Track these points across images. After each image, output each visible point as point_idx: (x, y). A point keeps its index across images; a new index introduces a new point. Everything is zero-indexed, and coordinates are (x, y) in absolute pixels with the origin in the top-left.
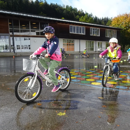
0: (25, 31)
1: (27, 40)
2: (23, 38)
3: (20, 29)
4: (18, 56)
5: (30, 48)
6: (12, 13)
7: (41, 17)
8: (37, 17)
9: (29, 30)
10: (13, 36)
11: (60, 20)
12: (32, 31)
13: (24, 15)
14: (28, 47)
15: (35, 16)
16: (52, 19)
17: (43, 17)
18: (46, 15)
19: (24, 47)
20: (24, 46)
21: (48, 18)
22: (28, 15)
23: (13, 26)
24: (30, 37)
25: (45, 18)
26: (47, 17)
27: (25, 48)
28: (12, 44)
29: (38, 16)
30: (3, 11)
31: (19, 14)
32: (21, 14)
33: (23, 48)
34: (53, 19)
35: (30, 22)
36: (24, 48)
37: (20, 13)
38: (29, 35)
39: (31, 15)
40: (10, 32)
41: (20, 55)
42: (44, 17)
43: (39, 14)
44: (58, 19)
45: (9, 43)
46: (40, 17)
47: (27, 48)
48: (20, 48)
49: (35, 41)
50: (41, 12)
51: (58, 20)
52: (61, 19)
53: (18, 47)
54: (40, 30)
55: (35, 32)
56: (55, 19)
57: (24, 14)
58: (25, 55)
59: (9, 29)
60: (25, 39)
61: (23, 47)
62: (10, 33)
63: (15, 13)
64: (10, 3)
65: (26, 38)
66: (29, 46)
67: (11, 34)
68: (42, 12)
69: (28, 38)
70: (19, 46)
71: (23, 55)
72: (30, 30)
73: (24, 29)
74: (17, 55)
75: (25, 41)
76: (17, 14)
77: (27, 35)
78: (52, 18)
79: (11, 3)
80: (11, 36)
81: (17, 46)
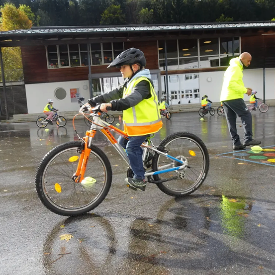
0: (187, 61)
1: (191, 78)
2: (184, 76)
3: (178, 58)
4: (174, 113)
5: (196, 96)
6: (165, 28)
7: (223, 26)
8: (215, 27)
9: (197, 58)
10: (166, 73)
11: (270, 24)
12: (202, 59)
13: (188, 27)
14: (193, 93)
15: (210, 26)
16: (247, 25)
17: (227, 26)
18: (232, 19)
19: (185, 94)
20: (185, 92)
21: (239, 26)
22: (196, 27)
23: (166, 54)
24: (198, 72)
25: (231, 26)
26: (235, 24)
27: (187, 95)
28: (163, 90)
29: (216, 24)
30: (148, 26)
31: (178, 28)
32: (182, 27)
33: (183, 96)
34: (251, 25)
35: (198, 39)
36: (185, 96)
37: (178, 26)
38: (196, 68)
39: (201, 25)
40: (161, 66)
41: (178, 110)
42: (229, 24)
43: (217, 20)
44: (264, 23)
45: (157, 87)
46: (219, 26)
47: (191, 95)
48: (176, 96)
49: (209, 80)
50: (221, 16)
51: (262, 25)
52: (271, 22)
53: (174, 95)
54: (220, 55)
55: (208, 59)
56: (255, 25)
57: (187, 25)
58: (188, 110)
59: (159, 59)
60: (187, 78)
61: (183, 94)
62: (159, 68)
63: (170, 28)
64: (158, 8)
65: (189, 75)
66: (195, 91)
67: (162, 69)
68: (223, 15)
69: (193, 75)
70: (176, 93)
71: (185, 110)
72: (199, 56)
73: (187, 56)
74: (174, 111)
75: (187, 81)
76: (174, 28)
77: (192, 68)
78: (249, 23)
79: (160, 9)
80: (162, 74)
81: (172, 93)
